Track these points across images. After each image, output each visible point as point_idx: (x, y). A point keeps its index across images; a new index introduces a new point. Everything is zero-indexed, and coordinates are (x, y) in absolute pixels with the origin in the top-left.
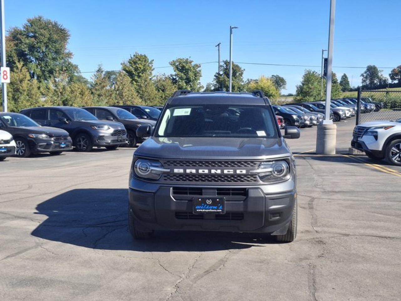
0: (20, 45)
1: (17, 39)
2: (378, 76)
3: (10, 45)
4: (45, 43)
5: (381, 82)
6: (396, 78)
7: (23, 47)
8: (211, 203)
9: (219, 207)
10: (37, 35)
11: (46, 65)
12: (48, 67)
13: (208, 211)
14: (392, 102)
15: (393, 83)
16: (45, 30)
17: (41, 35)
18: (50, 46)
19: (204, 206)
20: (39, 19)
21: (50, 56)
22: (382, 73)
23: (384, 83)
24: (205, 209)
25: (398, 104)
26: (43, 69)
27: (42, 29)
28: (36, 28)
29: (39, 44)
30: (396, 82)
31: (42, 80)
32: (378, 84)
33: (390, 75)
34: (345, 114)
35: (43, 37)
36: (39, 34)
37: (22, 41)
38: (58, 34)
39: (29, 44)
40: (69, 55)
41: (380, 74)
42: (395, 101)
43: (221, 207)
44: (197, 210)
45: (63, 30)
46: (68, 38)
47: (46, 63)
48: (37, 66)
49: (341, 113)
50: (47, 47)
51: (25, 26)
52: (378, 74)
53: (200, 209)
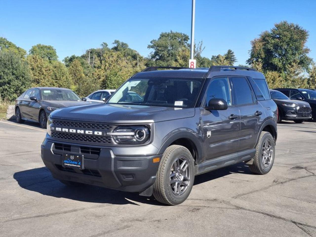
0: (267, 45)
1: (266, 41)
3: (260, 45)
4: (286, 42)
7: (269, 46)
8: (74, 159)
10: (281, 36)
11: (287, 60)
12: (288, 61)
16: (288, 32)
17: (284, 36)
18: (291, 45)
19: (69, 161)
20: (284, 23)
21: (290, 52)
24: (70, 164)
26: (284, 62)
27: (285, 31)
28: (281, 31)
29: (282, 43)
31: (282, 71)
35: (286, 38)
36: (282, 36)
37: (269, 42)
38: (298, 34)
39: (274, 44)
40: (307, 51)
44: (65, 164)
45: (303, 31)
46: (307, 37)
47: (287, 57)
48: (279, 60)
50: (288, 45)
51: (273, 30)
53: (67, 163)
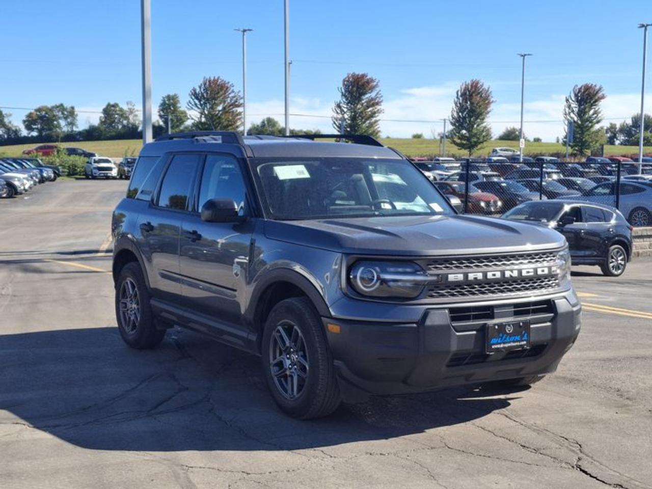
2: (5, 123)
5: (10, 134)
6: (34, 127)
8: (513, 331)
9: (523, 336)
13: (508, 347)
14: (69, 167)
15: (30, 136)
19: (502, 338)
22: (10, 119)
23: (14, 135)
24: (504, 343)
25: (79, 170)
30: (35, 134)
32: (4, 136)
33: (24, 122)
34: (23, 184)
41: (6, 120)
42: (73, 165)
43: (525, 337)
44: (493, 347)
49: (17, 183)
52: (3, 119)
53: (498, 344)
